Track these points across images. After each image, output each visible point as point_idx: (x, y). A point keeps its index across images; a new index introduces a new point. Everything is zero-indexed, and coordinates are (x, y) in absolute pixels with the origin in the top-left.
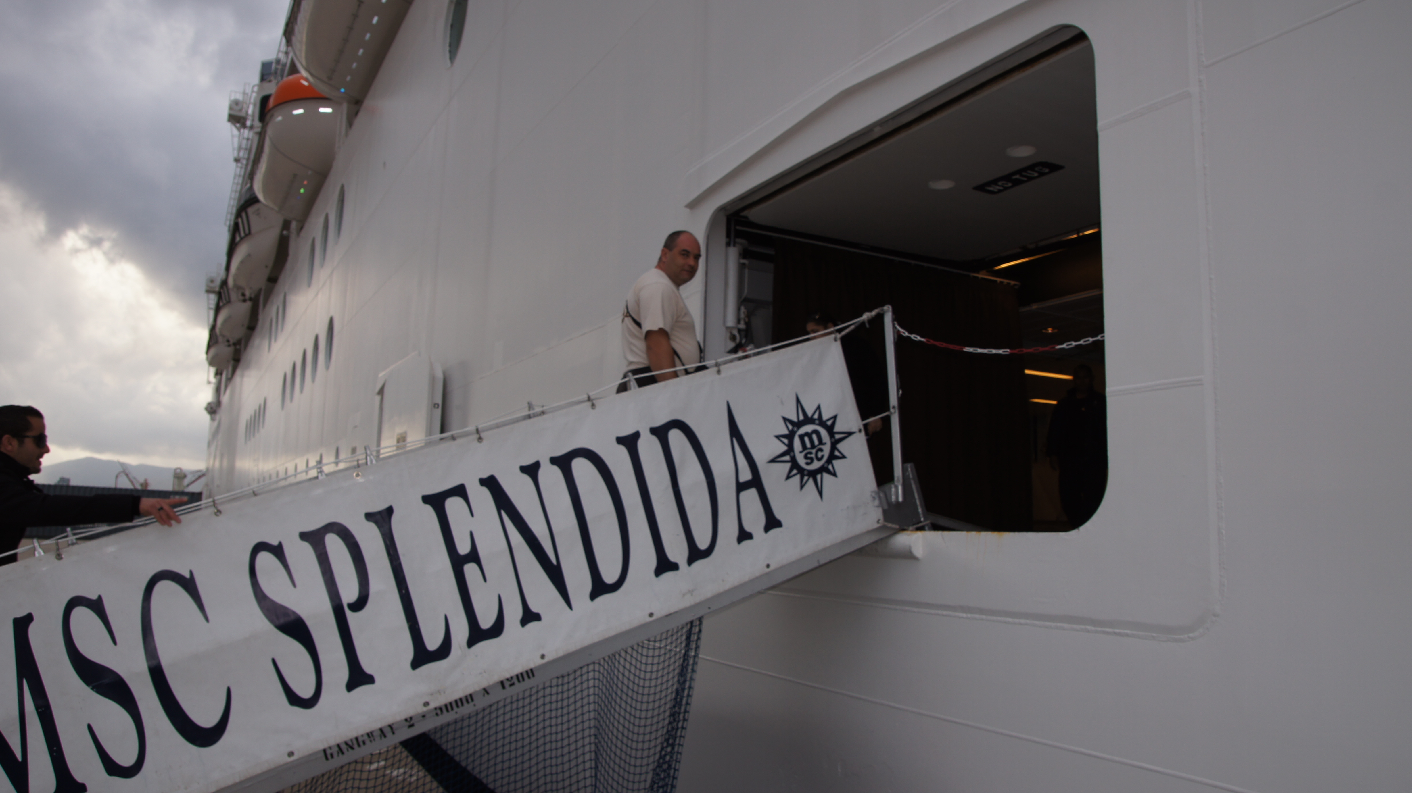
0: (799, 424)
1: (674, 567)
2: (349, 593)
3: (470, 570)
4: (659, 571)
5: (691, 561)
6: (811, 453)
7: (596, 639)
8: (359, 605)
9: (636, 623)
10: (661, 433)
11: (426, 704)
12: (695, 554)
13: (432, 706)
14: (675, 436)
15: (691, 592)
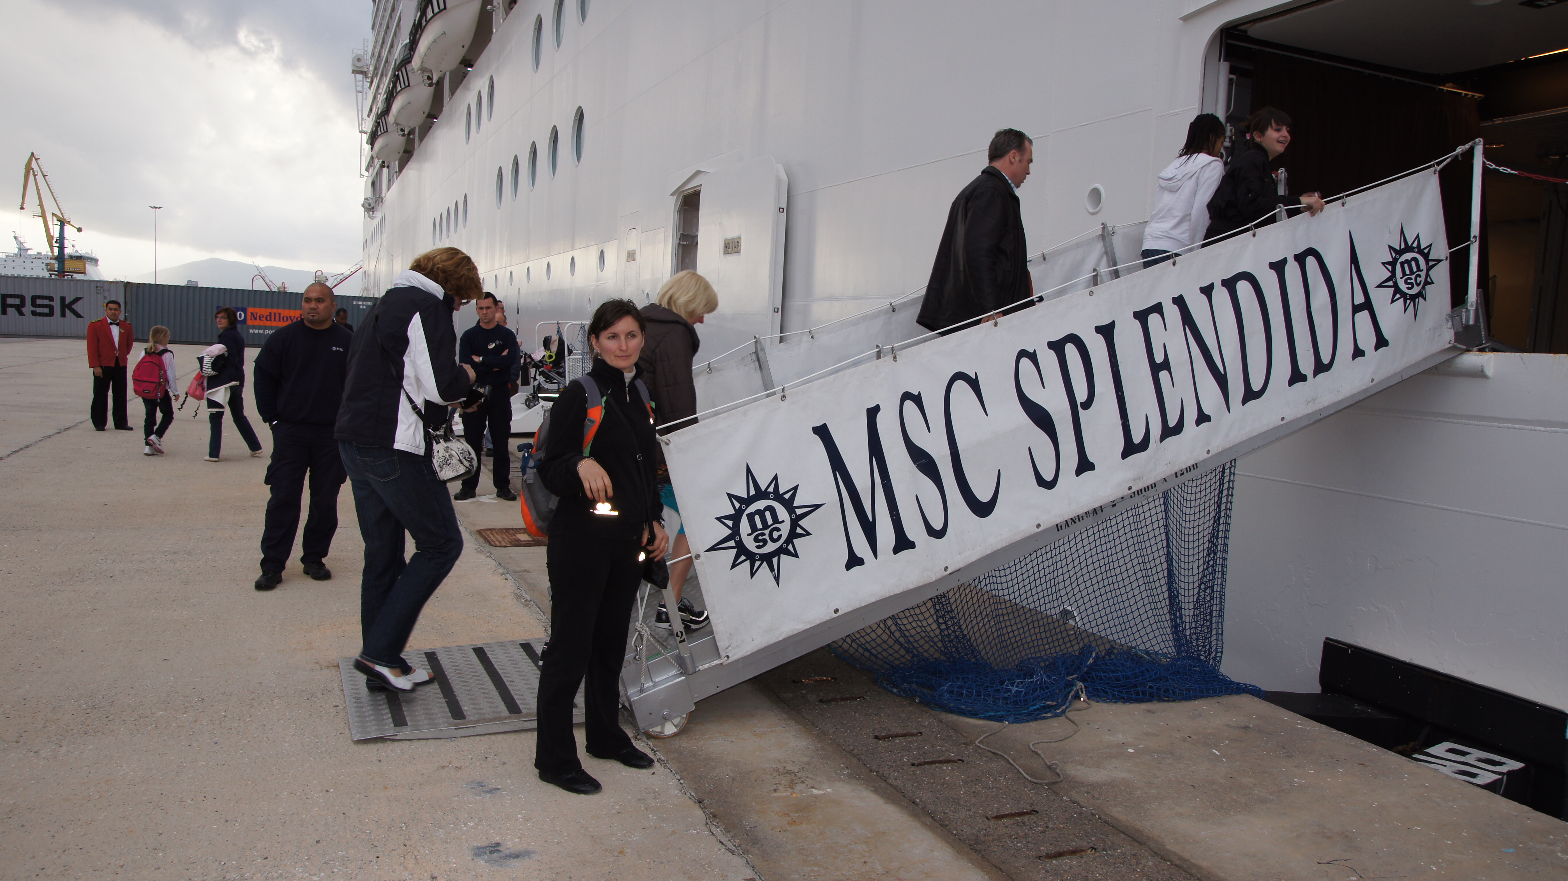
0: (1400, 252)
1: (1303, 378)
2: (1081, 395)
3: (1163, 375)
4: (1291, 382)
5: (1315, 374)
6: (1411, 279)
7: (1244, 439)
8: (1087, 405)
9: (1271, 426)
10: (1300, 259)
11: (1130, 488)
12: (1321, 368)
13: (1134, 490)
14: (1311, 261)
15: (1313, 400)
